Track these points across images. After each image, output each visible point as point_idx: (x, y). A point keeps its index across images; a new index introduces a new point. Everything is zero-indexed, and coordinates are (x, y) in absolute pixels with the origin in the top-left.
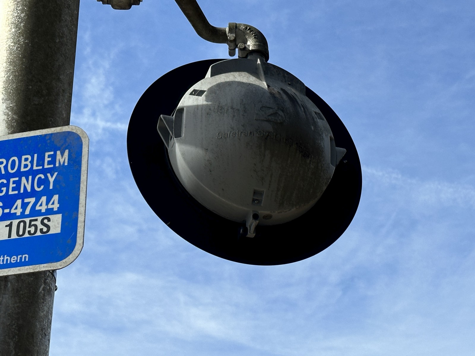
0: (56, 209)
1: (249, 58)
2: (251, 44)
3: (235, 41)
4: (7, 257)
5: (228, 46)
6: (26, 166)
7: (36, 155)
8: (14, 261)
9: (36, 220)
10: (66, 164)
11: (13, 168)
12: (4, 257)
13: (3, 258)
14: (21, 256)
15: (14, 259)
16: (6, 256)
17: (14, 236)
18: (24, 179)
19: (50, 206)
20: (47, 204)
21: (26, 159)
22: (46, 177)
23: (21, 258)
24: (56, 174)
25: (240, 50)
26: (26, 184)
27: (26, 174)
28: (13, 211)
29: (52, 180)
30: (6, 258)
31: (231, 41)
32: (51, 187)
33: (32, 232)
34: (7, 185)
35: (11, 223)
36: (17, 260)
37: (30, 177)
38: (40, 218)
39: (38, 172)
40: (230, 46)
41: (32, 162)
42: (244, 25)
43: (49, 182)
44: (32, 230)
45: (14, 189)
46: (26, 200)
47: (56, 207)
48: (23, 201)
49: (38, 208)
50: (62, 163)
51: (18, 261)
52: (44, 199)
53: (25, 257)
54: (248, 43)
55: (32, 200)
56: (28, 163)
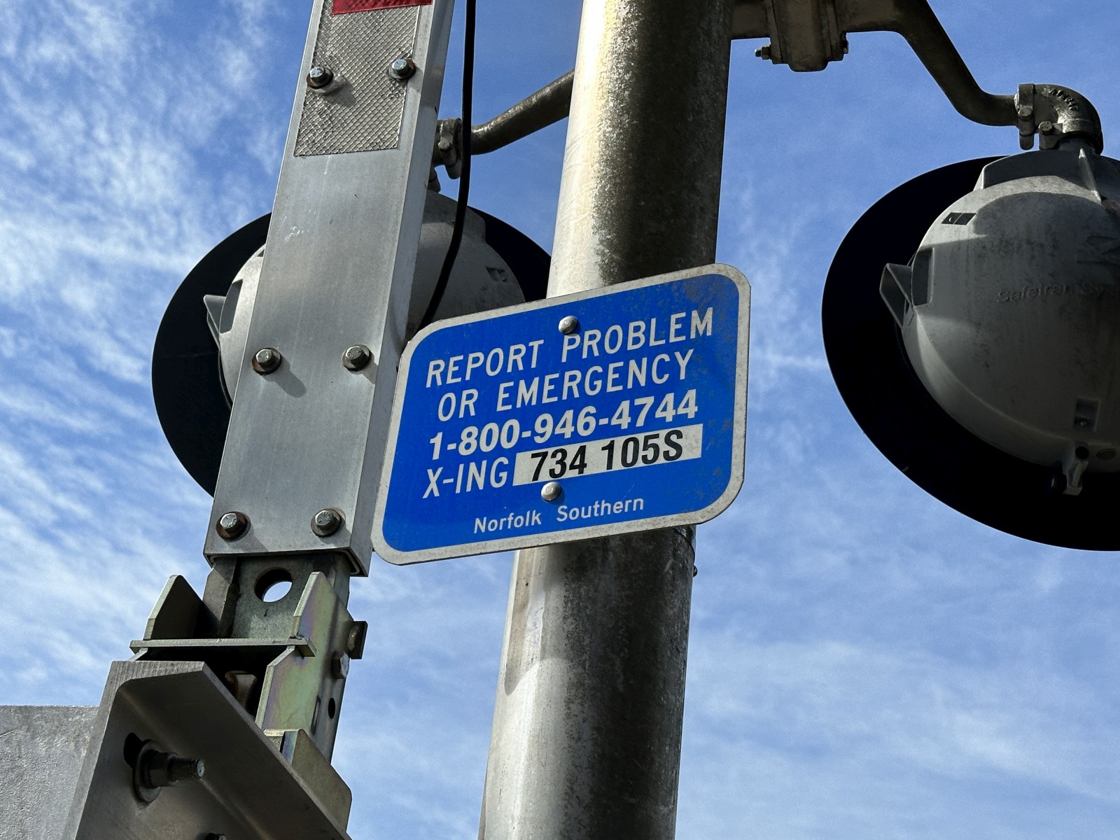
0: (691, 416)
1: (1062, 148)
2: (1065, 122)
3: (1032, 117)
4: (605, 503)
5: (1018, 130)
6: (636, 340)
7: (654, 321)
8: (618, 510)
9: (657, 436)
10: (709, 334)
11: (613, 346)
12: (600, 503)
13: (598, 506)
14: (630, 501)
15: (618, 507)
16: (603, 502)
17: (617, 465)
18: (633, 364)
19: (681, 411)
20: (676, 407)
21: (637, 329)
22: (673, 358)
23: (631, 505)
24: (691, 351)
25: (1044, 134)
26: (637, 373)
27: (637, 355)
28: (614, 422)
29: (683, 363)
30: (603, 505)
31: (1025, 119)
32: (682, 377)
33: (650, 457)
34: (603, 376)
35: (612, 444)
36: (624, 509)
37: (645, 360)
38: (663, 433)
39: (659, 350)
40: (1022, 130)
41: (647, 333)
42: (1051, 87)
43: (679, 367)
44: (650, 454)
45: (615, 383)
46: (638, 402)
47: (692, 411)
48: (632, 404)
49: (659, 414)
50: (701, 333)
51: (626, 510)
52: (670, 398)
53: (639, 503)
54: (1060, 121)
55: (649, 401)
56: (640, 334)
